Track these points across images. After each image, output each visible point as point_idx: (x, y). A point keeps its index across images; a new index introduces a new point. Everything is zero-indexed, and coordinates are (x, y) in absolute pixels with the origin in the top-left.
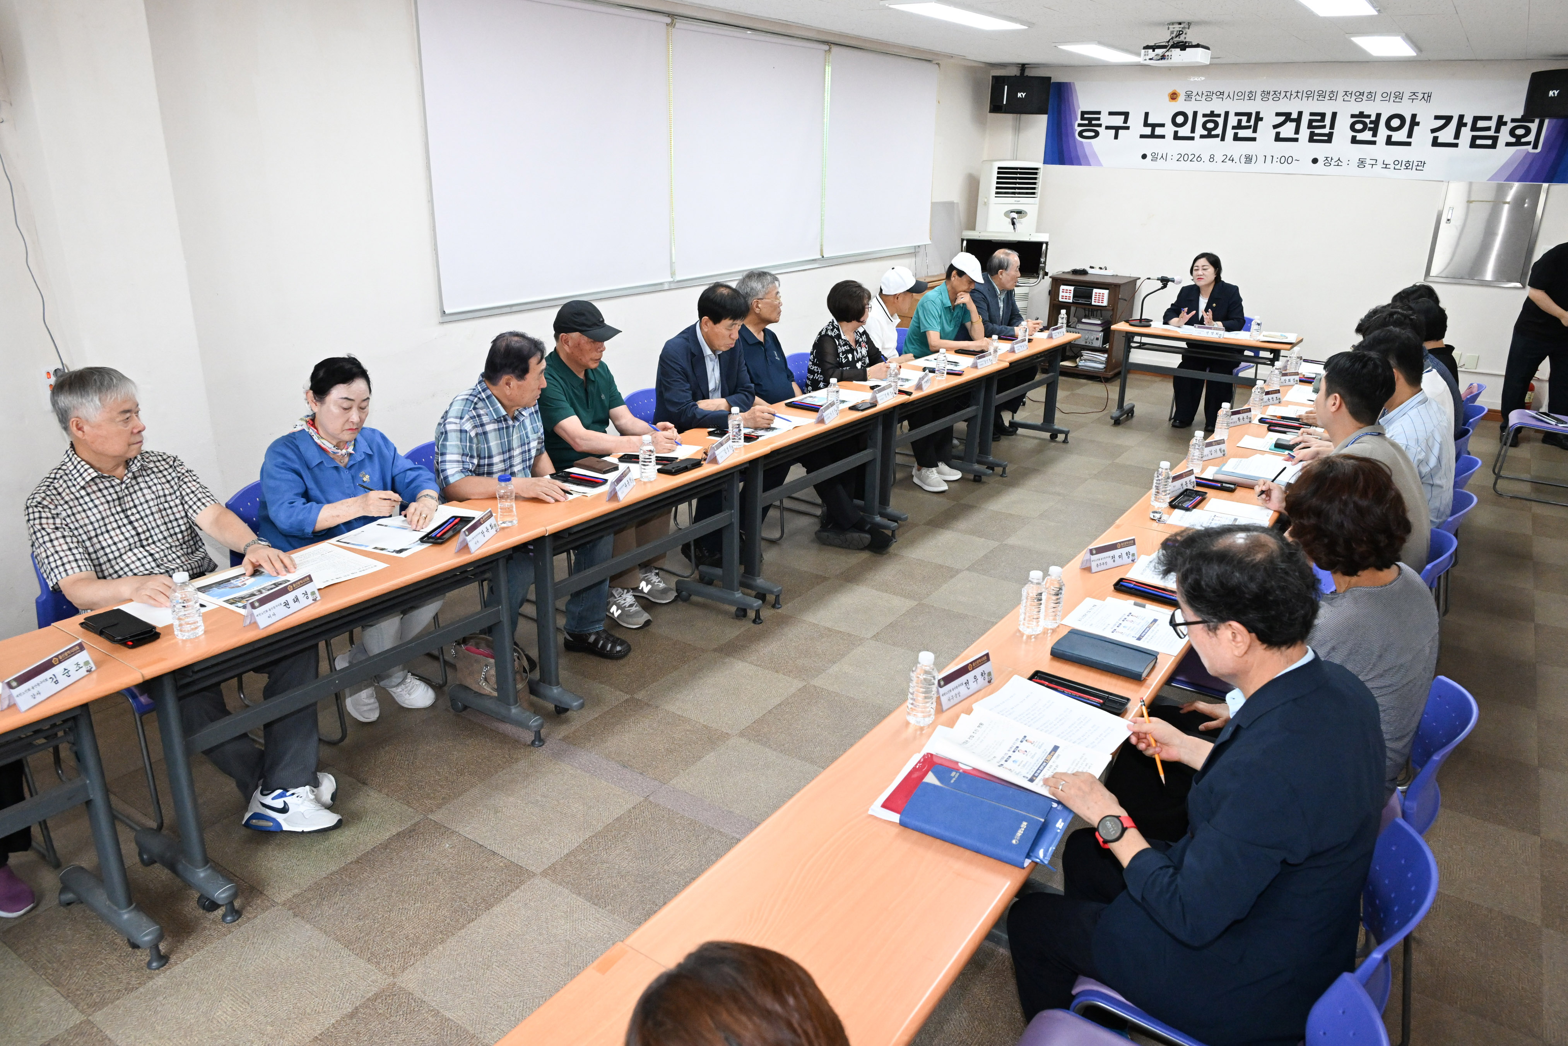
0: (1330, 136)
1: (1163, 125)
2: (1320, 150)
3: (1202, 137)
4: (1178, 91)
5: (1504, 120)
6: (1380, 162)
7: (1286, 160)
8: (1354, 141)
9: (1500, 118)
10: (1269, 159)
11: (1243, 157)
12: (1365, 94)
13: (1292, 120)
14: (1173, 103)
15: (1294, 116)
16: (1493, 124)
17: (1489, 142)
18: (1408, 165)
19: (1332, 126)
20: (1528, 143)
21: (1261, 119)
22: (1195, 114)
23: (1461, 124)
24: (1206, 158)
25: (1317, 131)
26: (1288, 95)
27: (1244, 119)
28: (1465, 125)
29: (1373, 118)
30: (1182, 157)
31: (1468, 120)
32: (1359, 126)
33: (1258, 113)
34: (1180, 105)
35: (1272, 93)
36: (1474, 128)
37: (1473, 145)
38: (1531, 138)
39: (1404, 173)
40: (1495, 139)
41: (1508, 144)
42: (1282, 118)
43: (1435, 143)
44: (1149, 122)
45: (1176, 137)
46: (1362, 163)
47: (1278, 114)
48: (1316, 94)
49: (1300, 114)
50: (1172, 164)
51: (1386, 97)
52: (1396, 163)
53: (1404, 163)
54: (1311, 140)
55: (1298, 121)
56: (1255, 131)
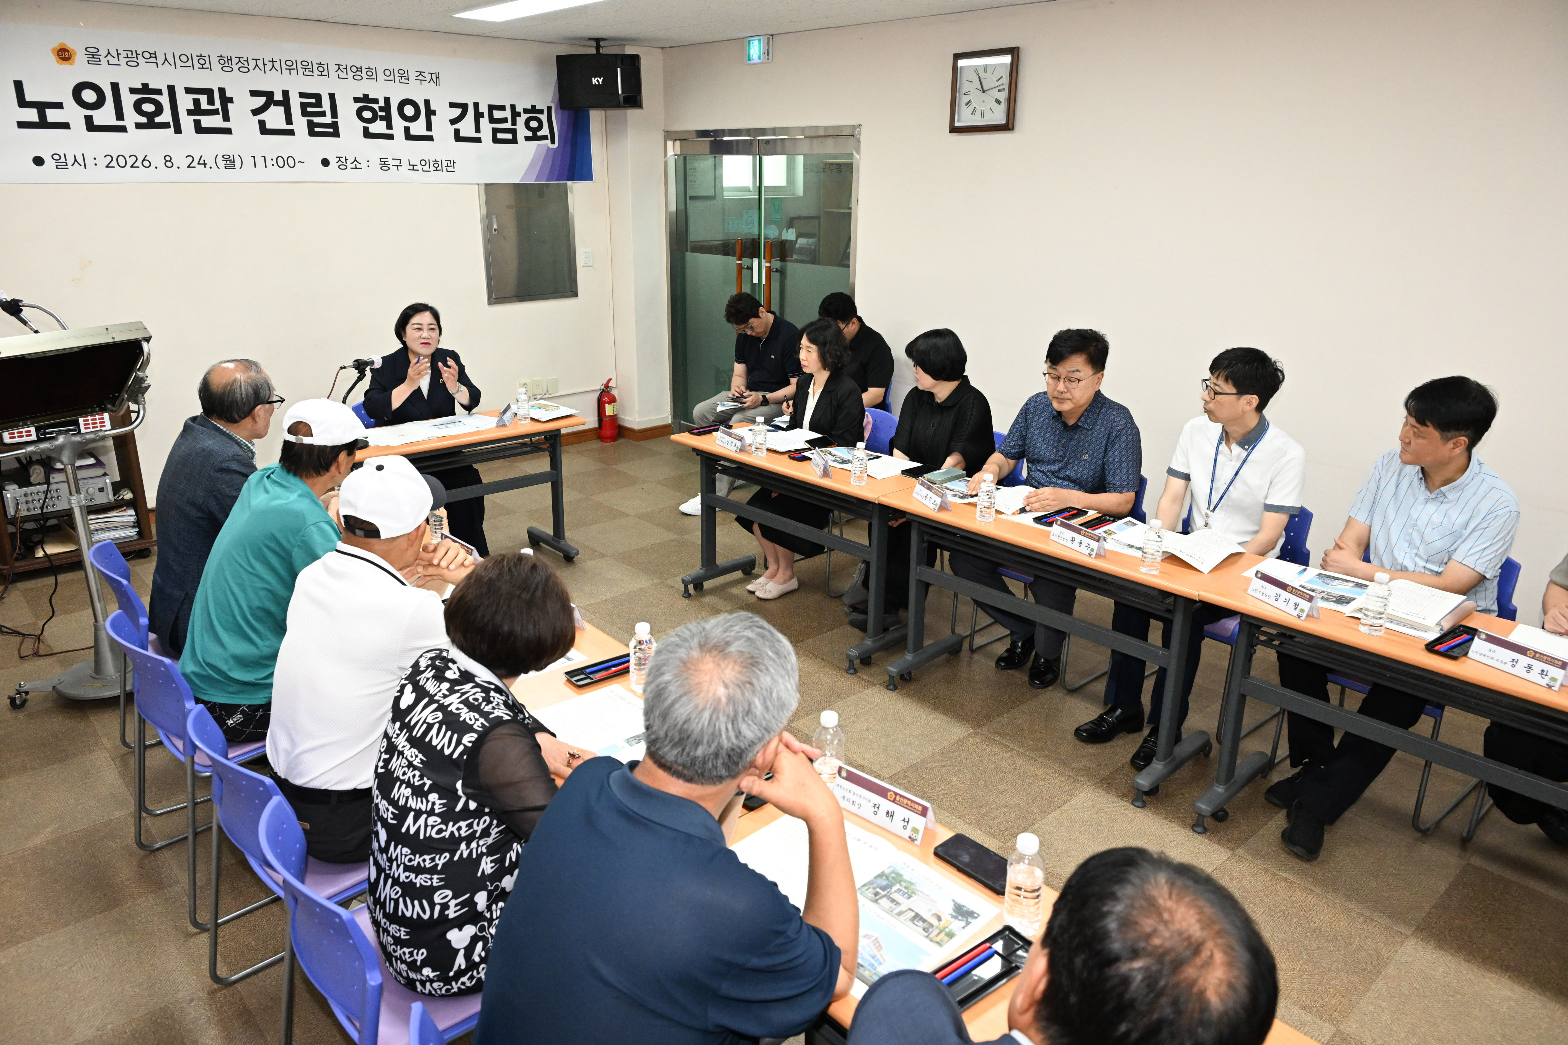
0: (335, 125)
1: (59, 106)
2: (325, 146)
3: (139, 126)
4: (70, 45)
5: (517, 110)
6: (405, 163)
7: (286, 162)
8: (367, 134)
9: (513, 107)
10: (260, 161)
11: (220, 159)
12: (364, 71)
13: (277, 103)
14: (66, 66)
15: (278, 97)
16: (507, 114)
17: (509, 136)
18: (437, 165)
19: (334, 114)
20: (544, 138)
21: (231, 100)
22: (115, 87)
23: (478, 115)
24: (158, 161)
25: (317, 120)
26: (260, 64)
27: (203, 99)
28: (482, 115)
29: (382, 103)
30: (113, 161)
31: (484, 109)
32: (367, 115)
33: (222, 91)
34: (81, 71)
35: (235, 61)
36: (492, 120)
37: (496, 140)
38: (545, 131)
39: (434, 177)
40: (513, 132)
41: (527, 139)
42: (261, 101)
43: (458, 138)
44: (28, 98)
45: (91, 126)
46: (384, 164)
47: (254, 93)
48: (299, 66)
49: (286, 93)
50: (97, 173)
51: (390, 75)
52: (423, 163)
53: (432, 163)
54: (312, 133)
55: (285, 102)
56: (226, 118)
